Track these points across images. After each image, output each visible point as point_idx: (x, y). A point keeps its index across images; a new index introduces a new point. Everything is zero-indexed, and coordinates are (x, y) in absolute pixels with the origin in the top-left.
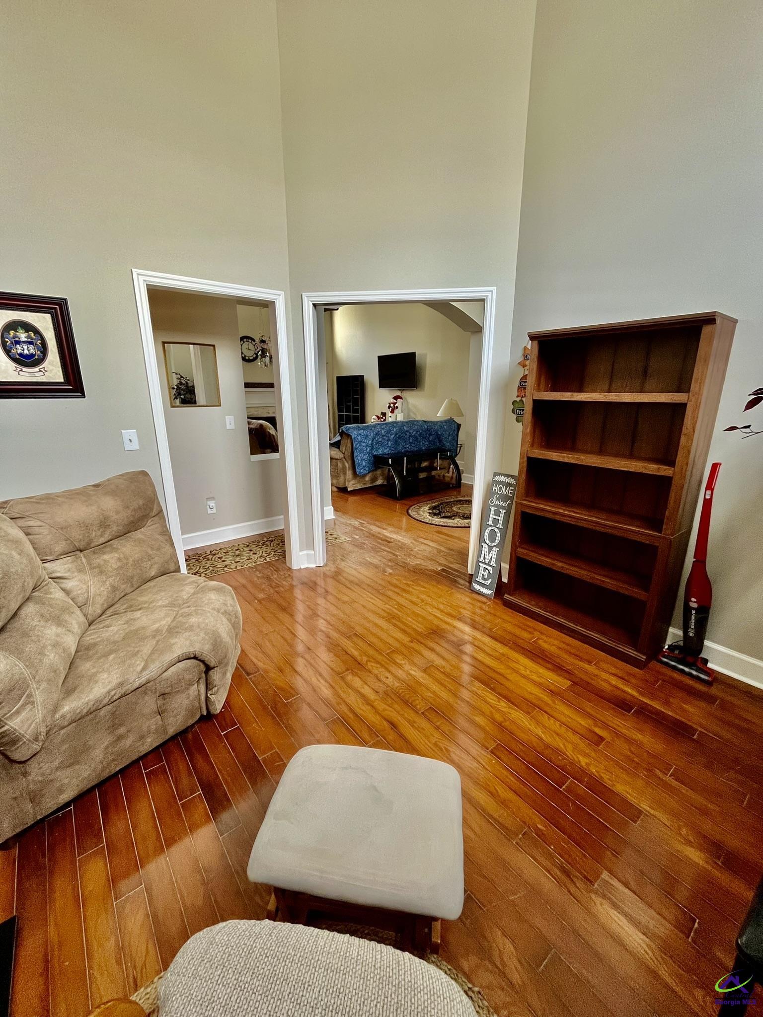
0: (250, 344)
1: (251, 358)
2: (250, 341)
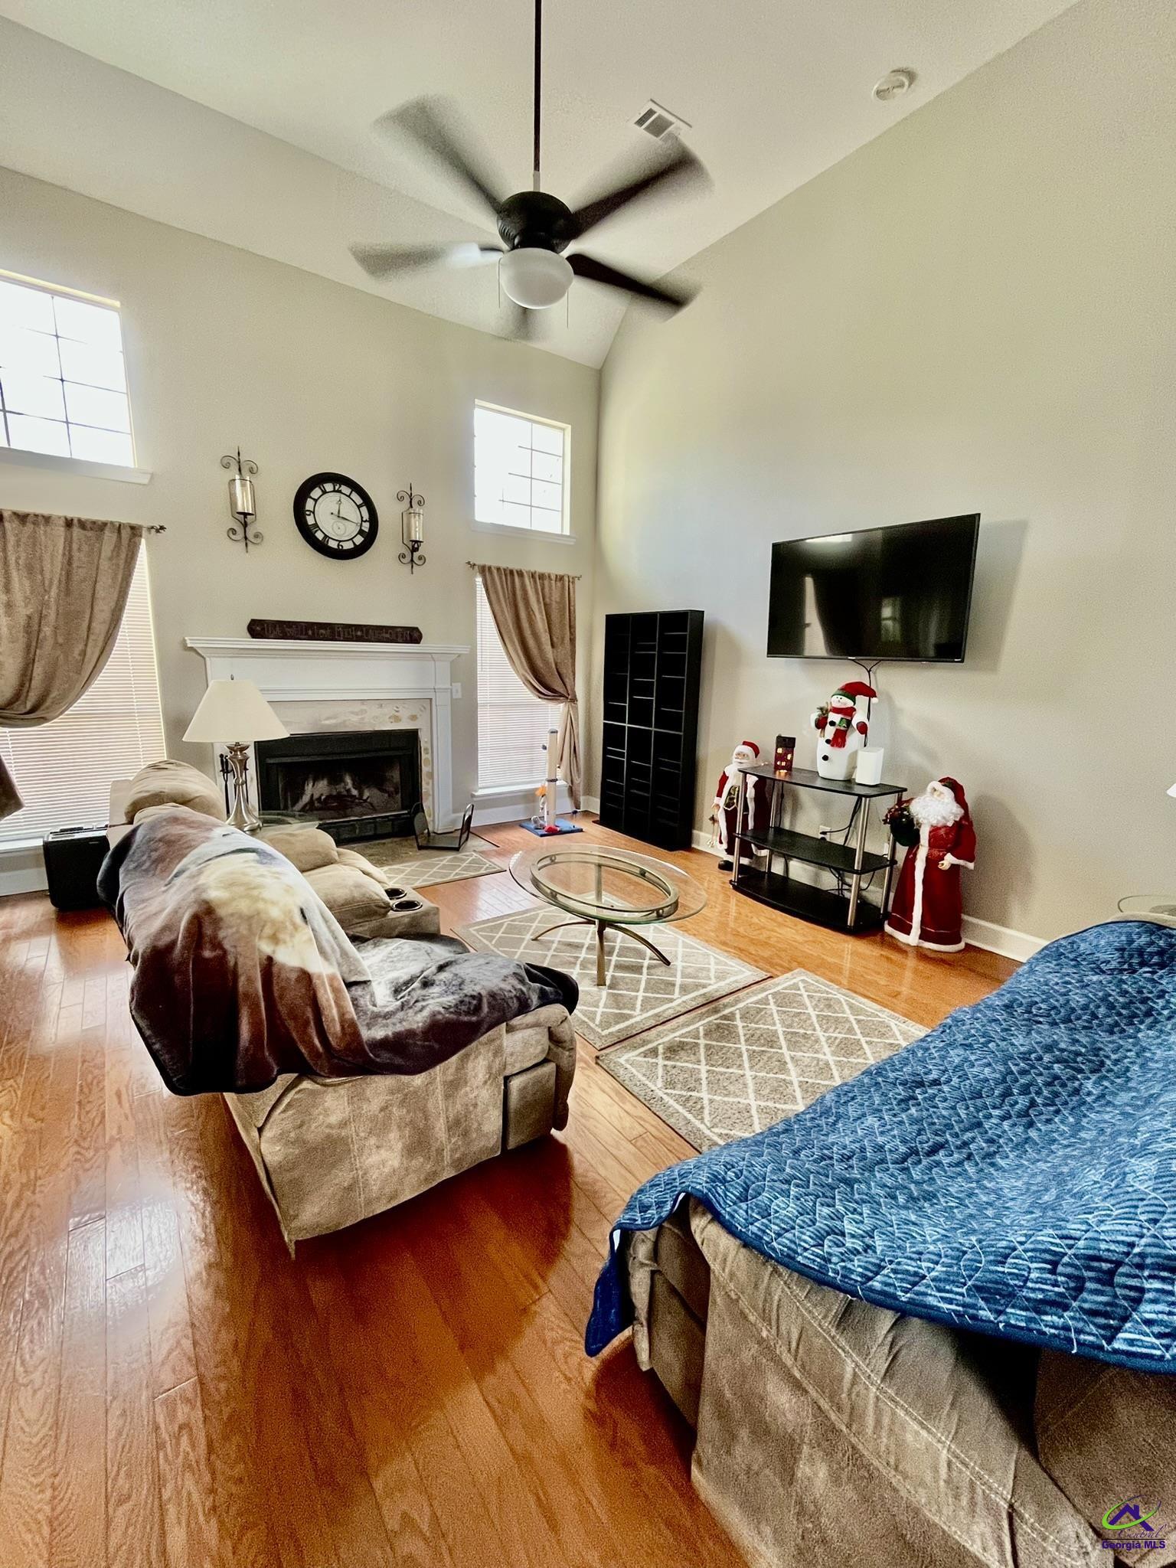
0: (344, 498)
1: (348, 546)
2: (346, 490)
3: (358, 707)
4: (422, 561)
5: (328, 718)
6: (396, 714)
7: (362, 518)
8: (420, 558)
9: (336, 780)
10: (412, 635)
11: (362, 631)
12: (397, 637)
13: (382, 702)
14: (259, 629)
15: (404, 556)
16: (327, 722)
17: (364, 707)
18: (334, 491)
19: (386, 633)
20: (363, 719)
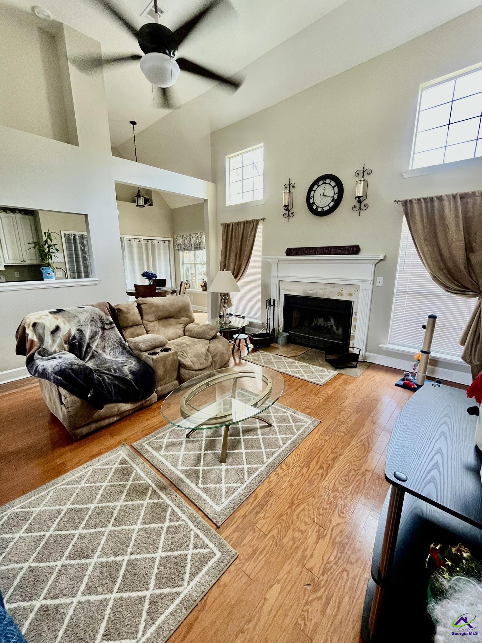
0: (327, 186)
3: (323, 287)
4: (366, 208)
5: (310, 290)
6: (341, 292)
7: (334, 192)
8: (365, 205)
9: (327, 320)
10: (355, 250)
11: (328, 250)
12: (345, 252)
13: (335, 285)
14: (290, 252)
15: (355, 207)
16: (310, 292)
17: (326, 287)
18: (323, 183)
19: (340, 250)
20: (325, 292)
